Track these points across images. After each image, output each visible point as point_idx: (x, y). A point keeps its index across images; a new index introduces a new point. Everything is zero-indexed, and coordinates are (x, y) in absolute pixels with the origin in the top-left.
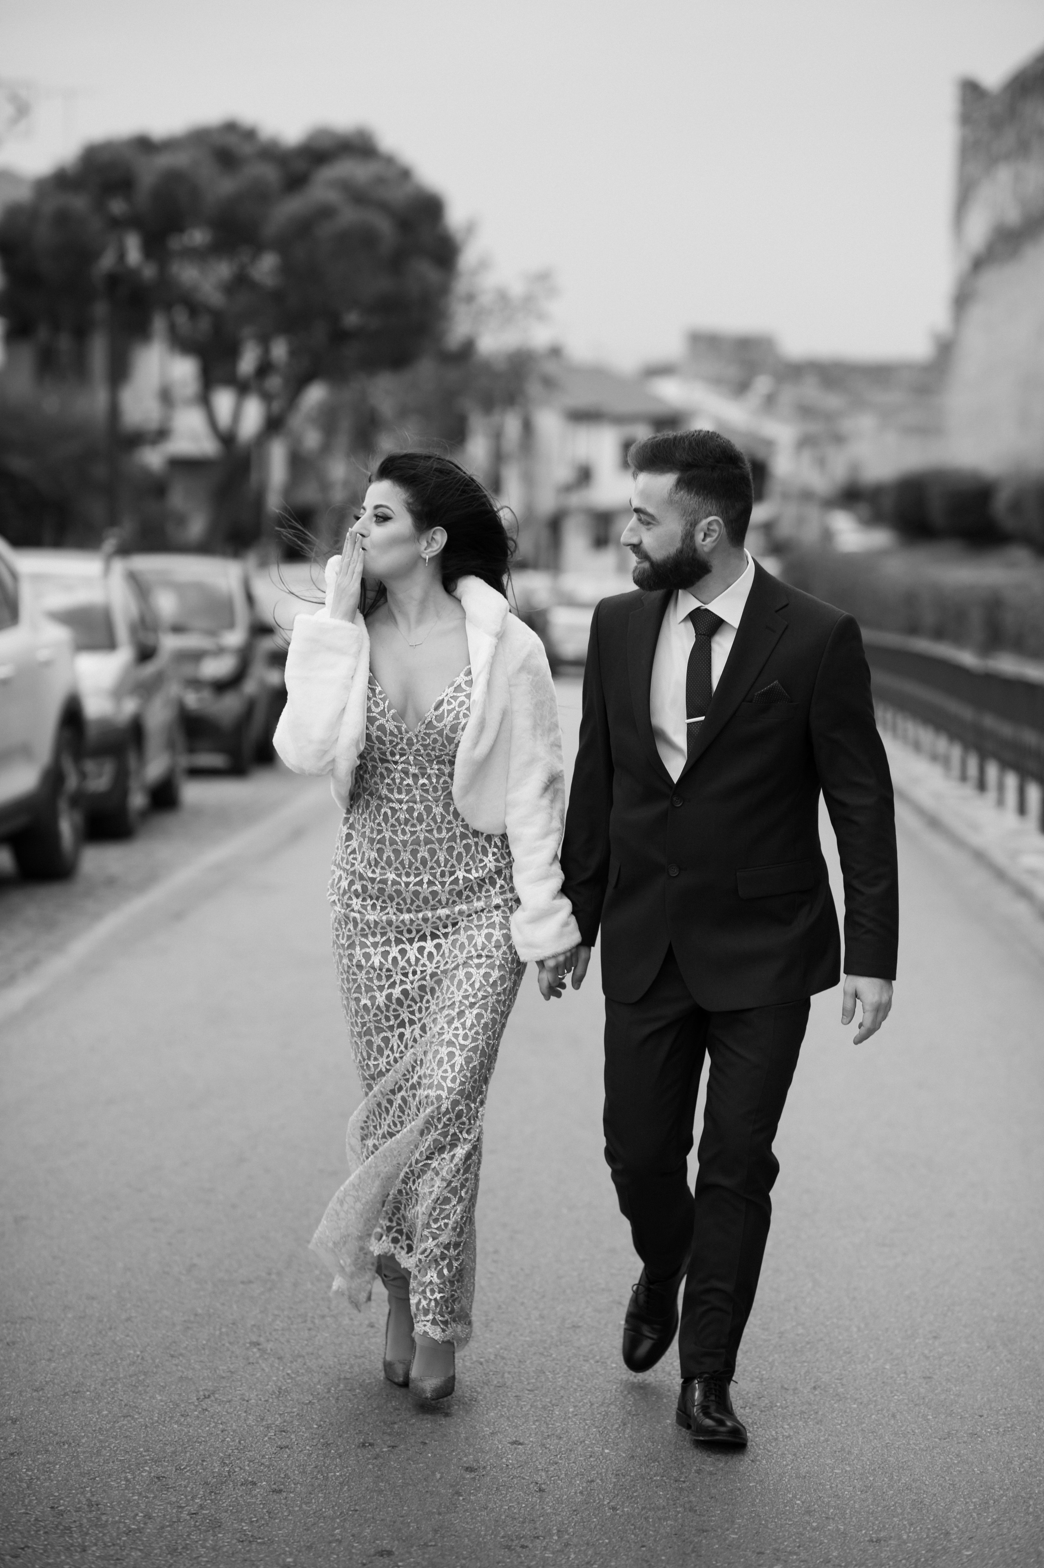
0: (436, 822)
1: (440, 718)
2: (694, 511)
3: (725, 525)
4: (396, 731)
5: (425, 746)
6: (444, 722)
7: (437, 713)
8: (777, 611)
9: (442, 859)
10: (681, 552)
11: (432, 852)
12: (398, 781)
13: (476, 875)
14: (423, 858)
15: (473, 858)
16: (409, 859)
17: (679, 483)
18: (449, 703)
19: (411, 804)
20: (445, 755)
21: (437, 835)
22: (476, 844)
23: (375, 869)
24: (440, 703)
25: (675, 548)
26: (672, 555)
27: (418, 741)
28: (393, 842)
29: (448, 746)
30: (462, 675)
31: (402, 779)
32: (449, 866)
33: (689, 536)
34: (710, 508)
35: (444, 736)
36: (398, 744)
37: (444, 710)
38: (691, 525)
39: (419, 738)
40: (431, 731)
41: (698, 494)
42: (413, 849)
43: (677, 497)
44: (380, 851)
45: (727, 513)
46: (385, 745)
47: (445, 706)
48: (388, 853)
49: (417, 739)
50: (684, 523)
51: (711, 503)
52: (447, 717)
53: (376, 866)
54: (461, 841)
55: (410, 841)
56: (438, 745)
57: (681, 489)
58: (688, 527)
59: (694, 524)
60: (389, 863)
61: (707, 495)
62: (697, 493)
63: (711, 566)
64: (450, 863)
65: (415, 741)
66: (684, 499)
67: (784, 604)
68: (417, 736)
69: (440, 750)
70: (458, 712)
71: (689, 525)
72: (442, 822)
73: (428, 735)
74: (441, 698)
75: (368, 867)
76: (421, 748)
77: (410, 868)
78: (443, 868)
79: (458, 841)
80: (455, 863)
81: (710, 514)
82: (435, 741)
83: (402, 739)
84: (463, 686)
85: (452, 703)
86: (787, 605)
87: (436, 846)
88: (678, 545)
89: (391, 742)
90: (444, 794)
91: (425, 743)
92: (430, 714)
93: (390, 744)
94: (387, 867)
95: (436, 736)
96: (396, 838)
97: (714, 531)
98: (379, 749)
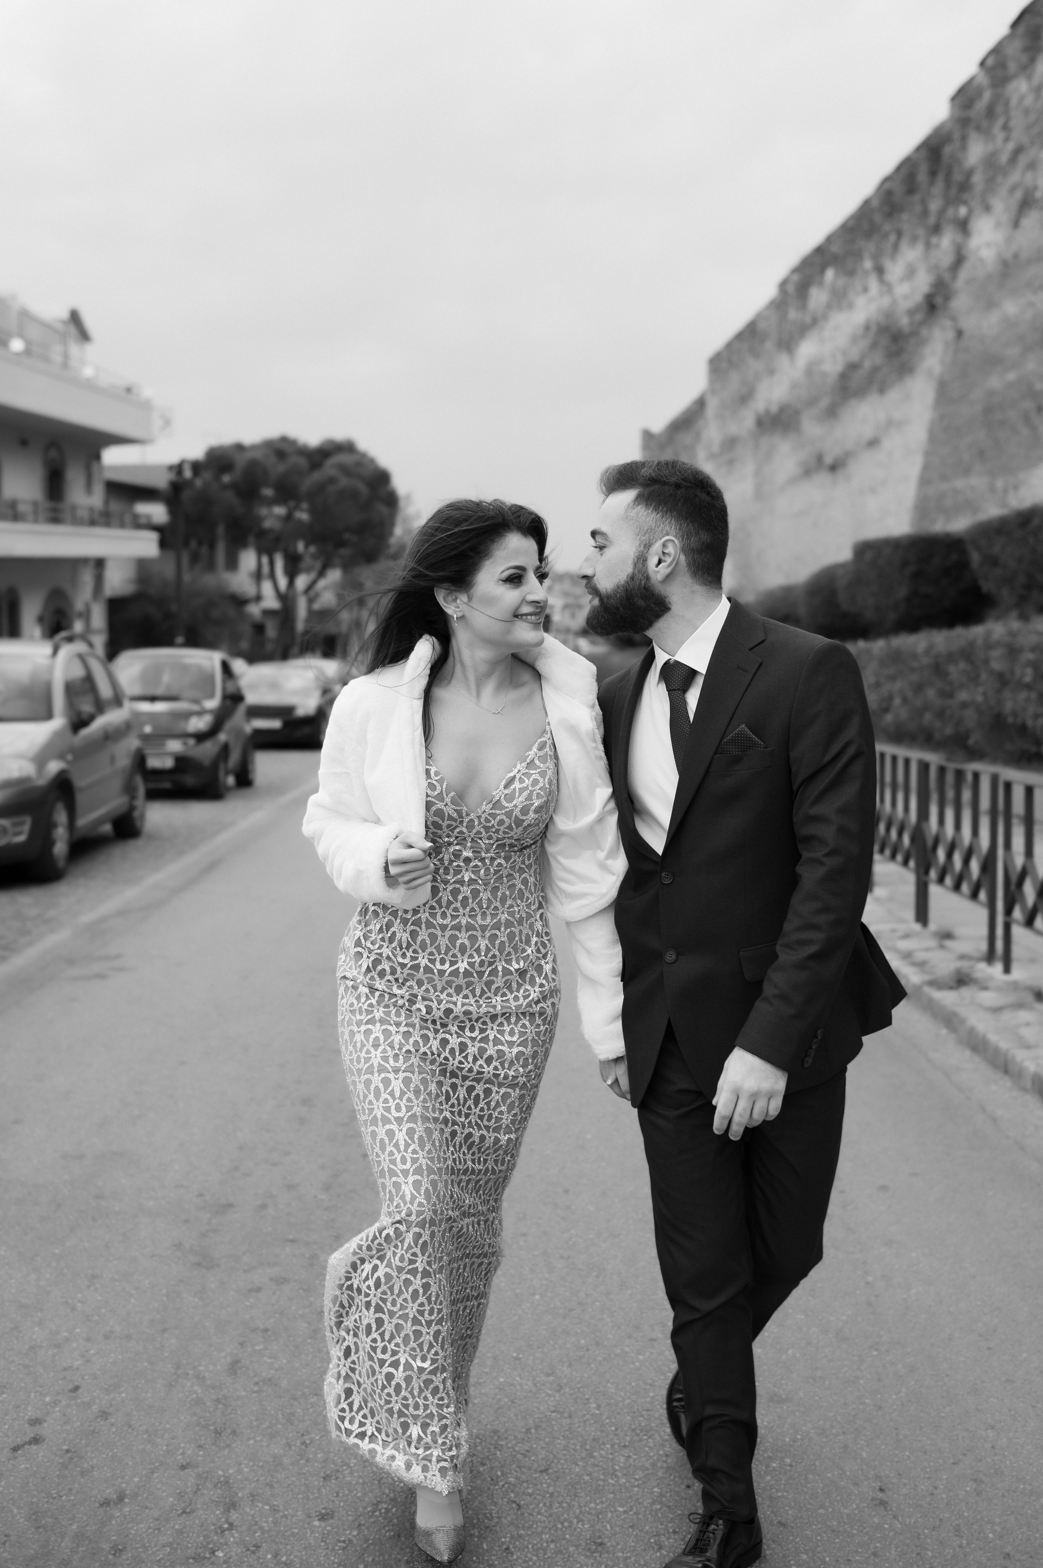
0: (481, 908)
1: (510, 798)
2: (650, 530)
5: (487, 829)
6: (515, 802)
7: (506, 792)
8: (750, 649)
9: (483, 948)
10: (632, 577)
11: (473, 939)
12: (446, 863)
13: (517, 967)
14: (462, 944)
15: (515, 948)
16: (446, 944)
17: (639, 499)
18: (521, 781)
19: (458, 886)
20: (508, 838)
21: (480, 921)
22: (521, 932)
23: (406, 952)
24: (512, 780)
25: (626, 574)
26: (622, 582)
27: (480, 823)
28: (429, 925)
29: (515, 829)
30: (535, 749)
31: (451, 861)
32: (489, 955)
33: (641, 560)
35: (513, 819)
37: (515, 789)
38: (645, 546)
40: (498, 812)
42: (452, 935)
43: (633, 513)
44: (414, 934)
47: (517, 785)
48: (423, 935)
49: (480, 821)
50: (637, 543)
51: (670, 523)
52: (519, 797)
53: (407, 948)
54: (506, 929)
55: (450, 926)
57: (639, 504)
58: (642, 548)
59: (648, 546)
60: (423, 947)
61: (666, 513)
62: (656, 509)
64: (491, 953)
66: (640, 514)
67: (760, 640)
68: (479, 817)
69: (504, 833)
70: (532, 792)
72: (487, 908)
73: (494, 816)
74: (512, 774)
75: (398, 949)
76: (482, 830)
77: (446, 954)
78: (484, 958)
79: (502, 929)
80: (497, 953)
82: (501, 822)
84: (537, 762)
85: (524, 782)
86: (763, 641)
87: (479, 934)
88: (629, 569)
90: (495, 877)
91: (488, 824)
92: (498, 793)
94: (420, 951)
95: (504, 817)
96: (434, 922)
97: (669, 555)
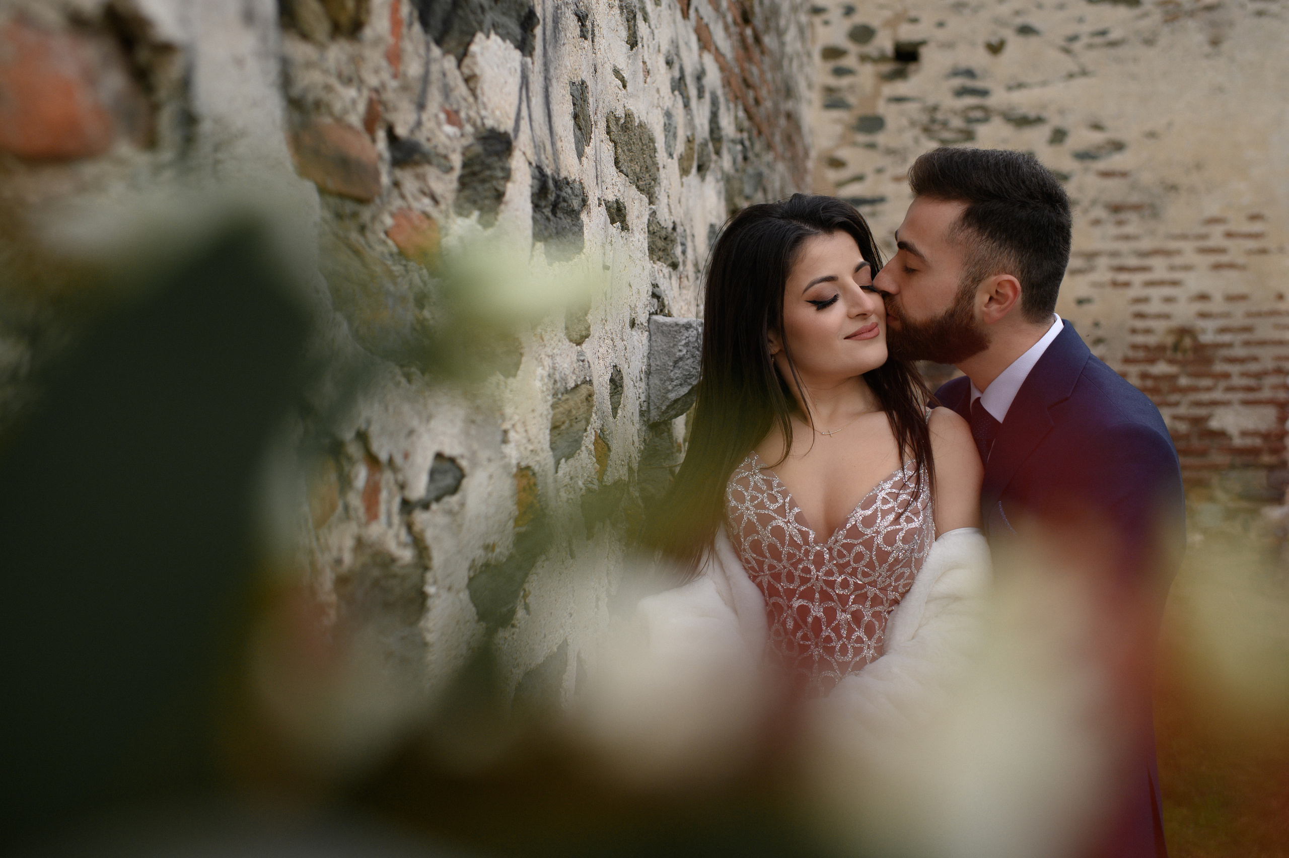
3: (1023, 291)
4: (799, 540)
34: (1005, 261)
36: (800, 561)
39: (835, 554)
41: (992, 237)
45: (1028, 272)
46: (780, 560)
56: (861, 566)
63: (989, 342)
65: (827, 556)
71: (970, 279)
81: (1004, 271)
83: (807, 553)
89: (790, 556)
93: (788, 560)
98: (771, 567)
